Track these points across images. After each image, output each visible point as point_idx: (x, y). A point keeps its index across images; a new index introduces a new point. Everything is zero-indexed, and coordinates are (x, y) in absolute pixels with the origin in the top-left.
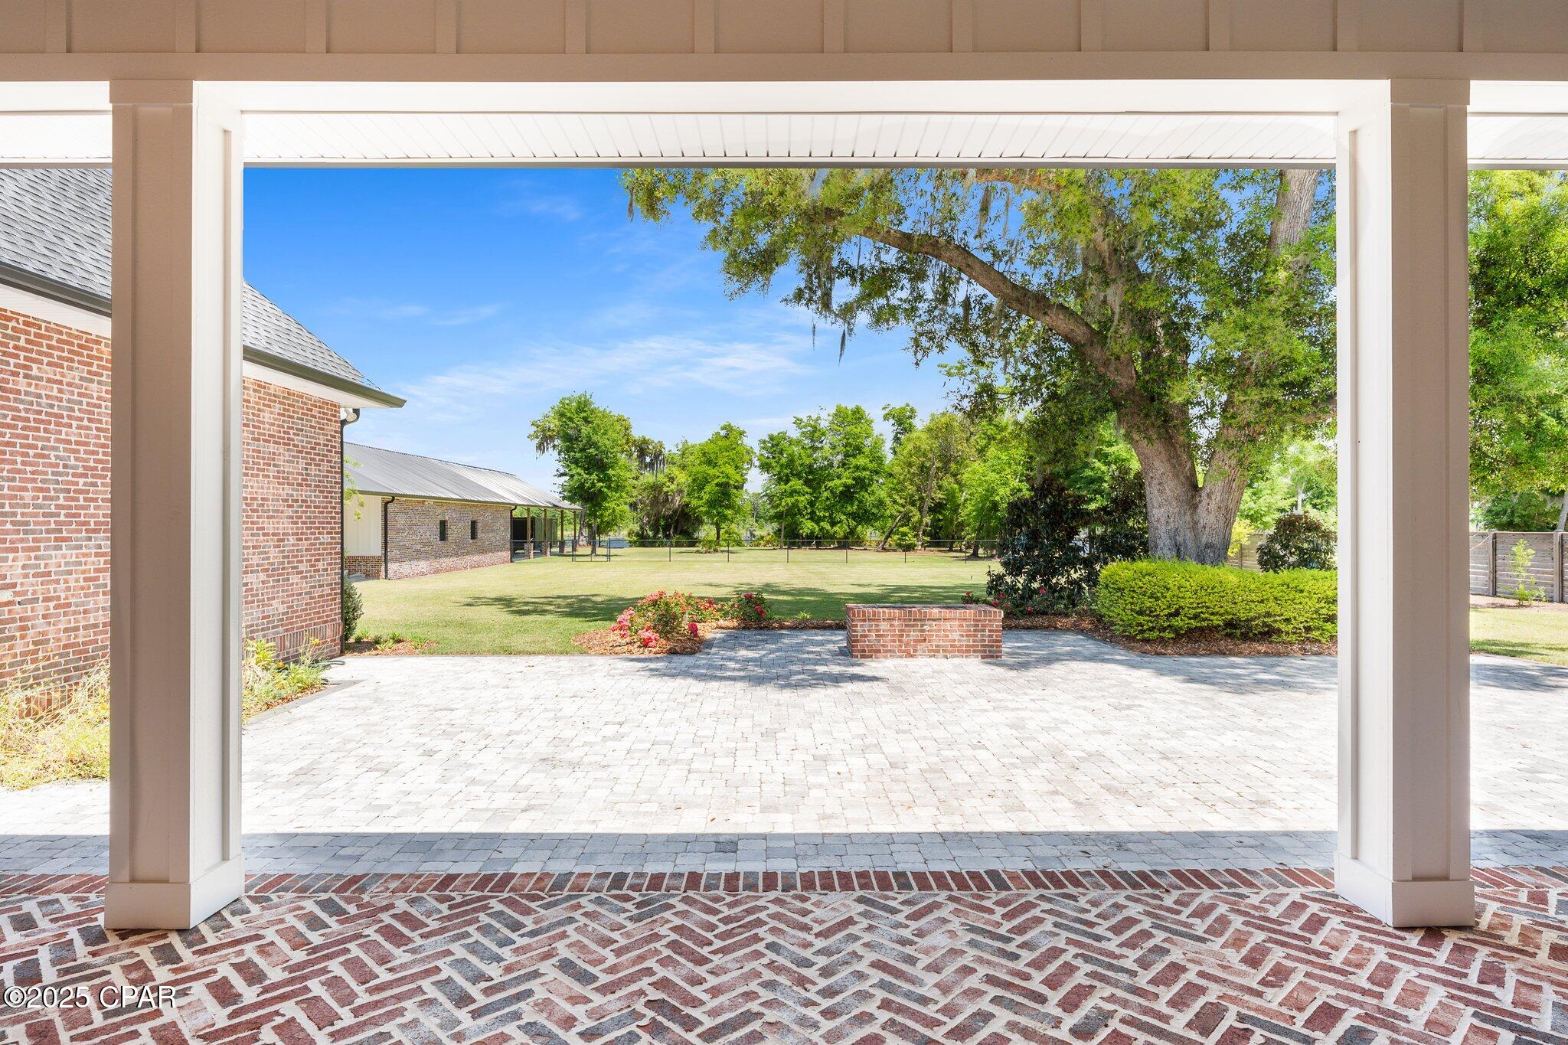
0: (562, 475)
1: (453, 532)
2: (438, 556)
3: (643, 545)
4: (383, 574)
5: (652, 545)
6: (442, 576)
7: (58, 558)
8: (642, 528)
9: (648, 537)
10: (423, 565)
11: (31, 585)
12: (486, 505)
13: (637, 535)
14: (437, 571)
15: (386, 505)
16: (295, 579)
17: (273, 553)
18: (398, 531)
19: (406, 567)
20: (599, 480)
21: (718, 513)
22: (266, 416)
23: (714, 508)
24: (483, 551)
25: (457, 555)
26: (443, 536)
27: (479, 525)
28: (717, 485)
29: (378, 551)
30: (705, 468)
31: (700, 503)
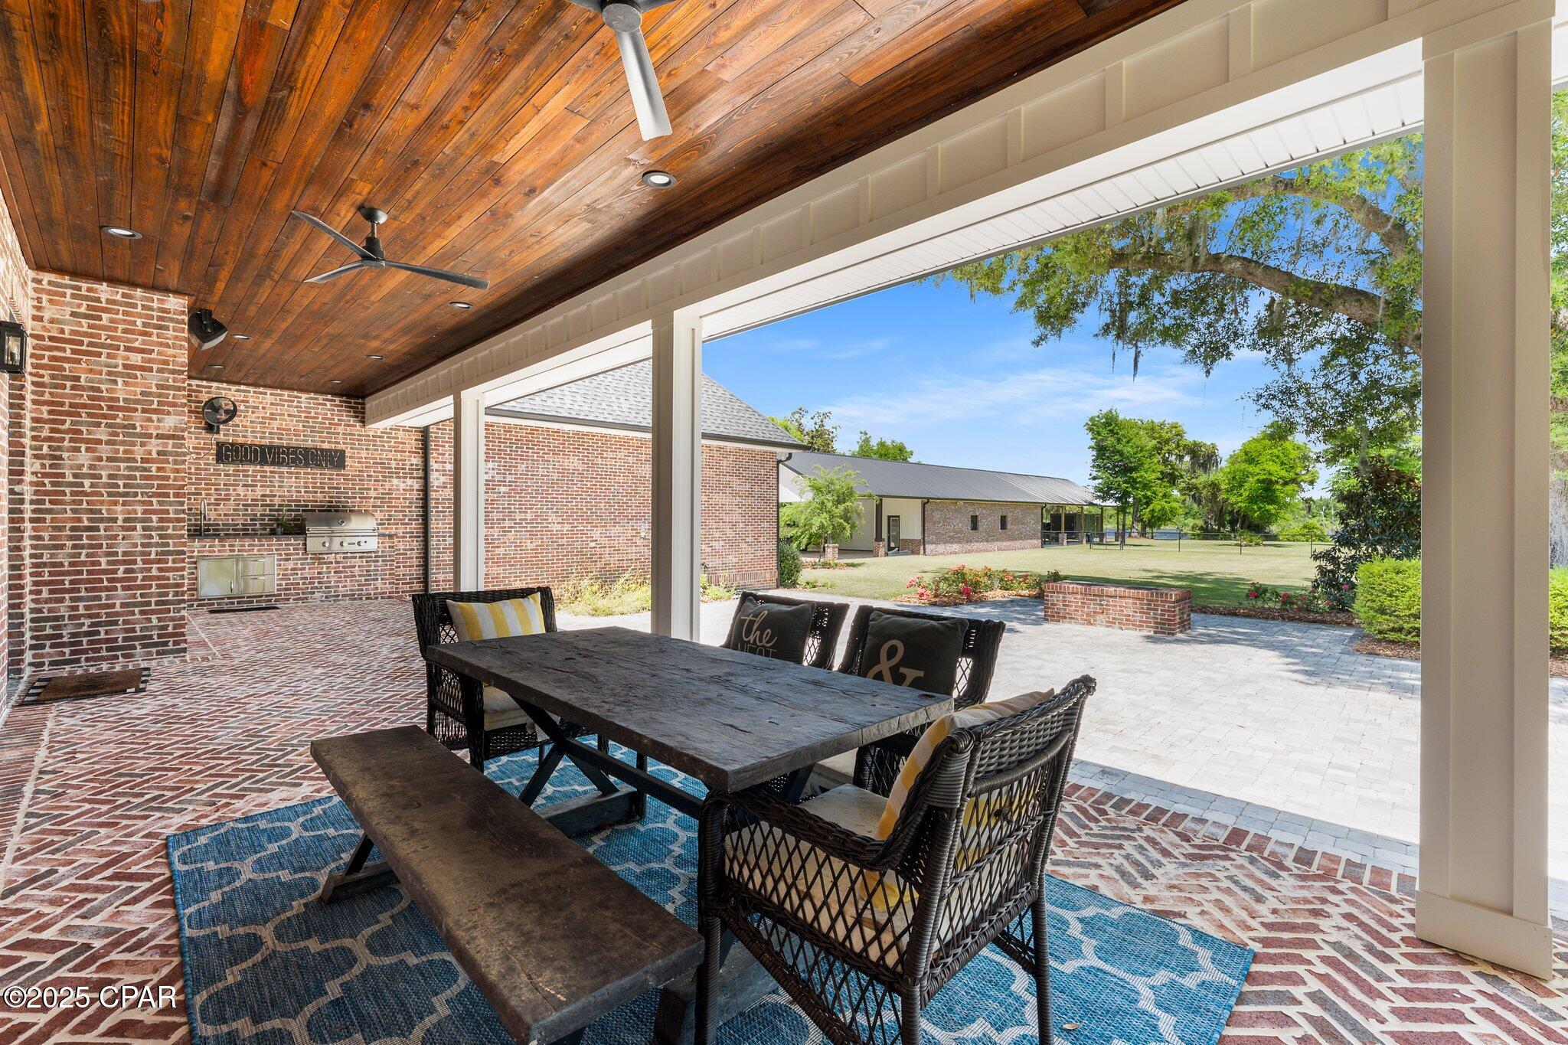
0: (1094, 478)
1: (983, 524)
2: (969, 541)
3: (1205, 538)
4: (922, 551)
5: (1215, 538)
6: (973, 555)
7: (615, 531)
8: (1206, 523)
9: (1213, 530)
10: (956, 547)
11: (604, 541)
12: (1016, 504)
13: (1201, 528)
14: (969, 552)
15: (924, 505)
16: (743, 545)
17: (729, 531)
18: (934, 523)
19: (941, 548)
20: (1125, 482)
21: (1260, 508)
22: (725, 463)
23: (1256, 503)
24: (1013, 538)
25: (988, 541)
26: (975, 527)
27: (1009, 519)
28: (1259, 481)
29: (918, 536)
30: (1244, 466)
31: (1240, 499)
